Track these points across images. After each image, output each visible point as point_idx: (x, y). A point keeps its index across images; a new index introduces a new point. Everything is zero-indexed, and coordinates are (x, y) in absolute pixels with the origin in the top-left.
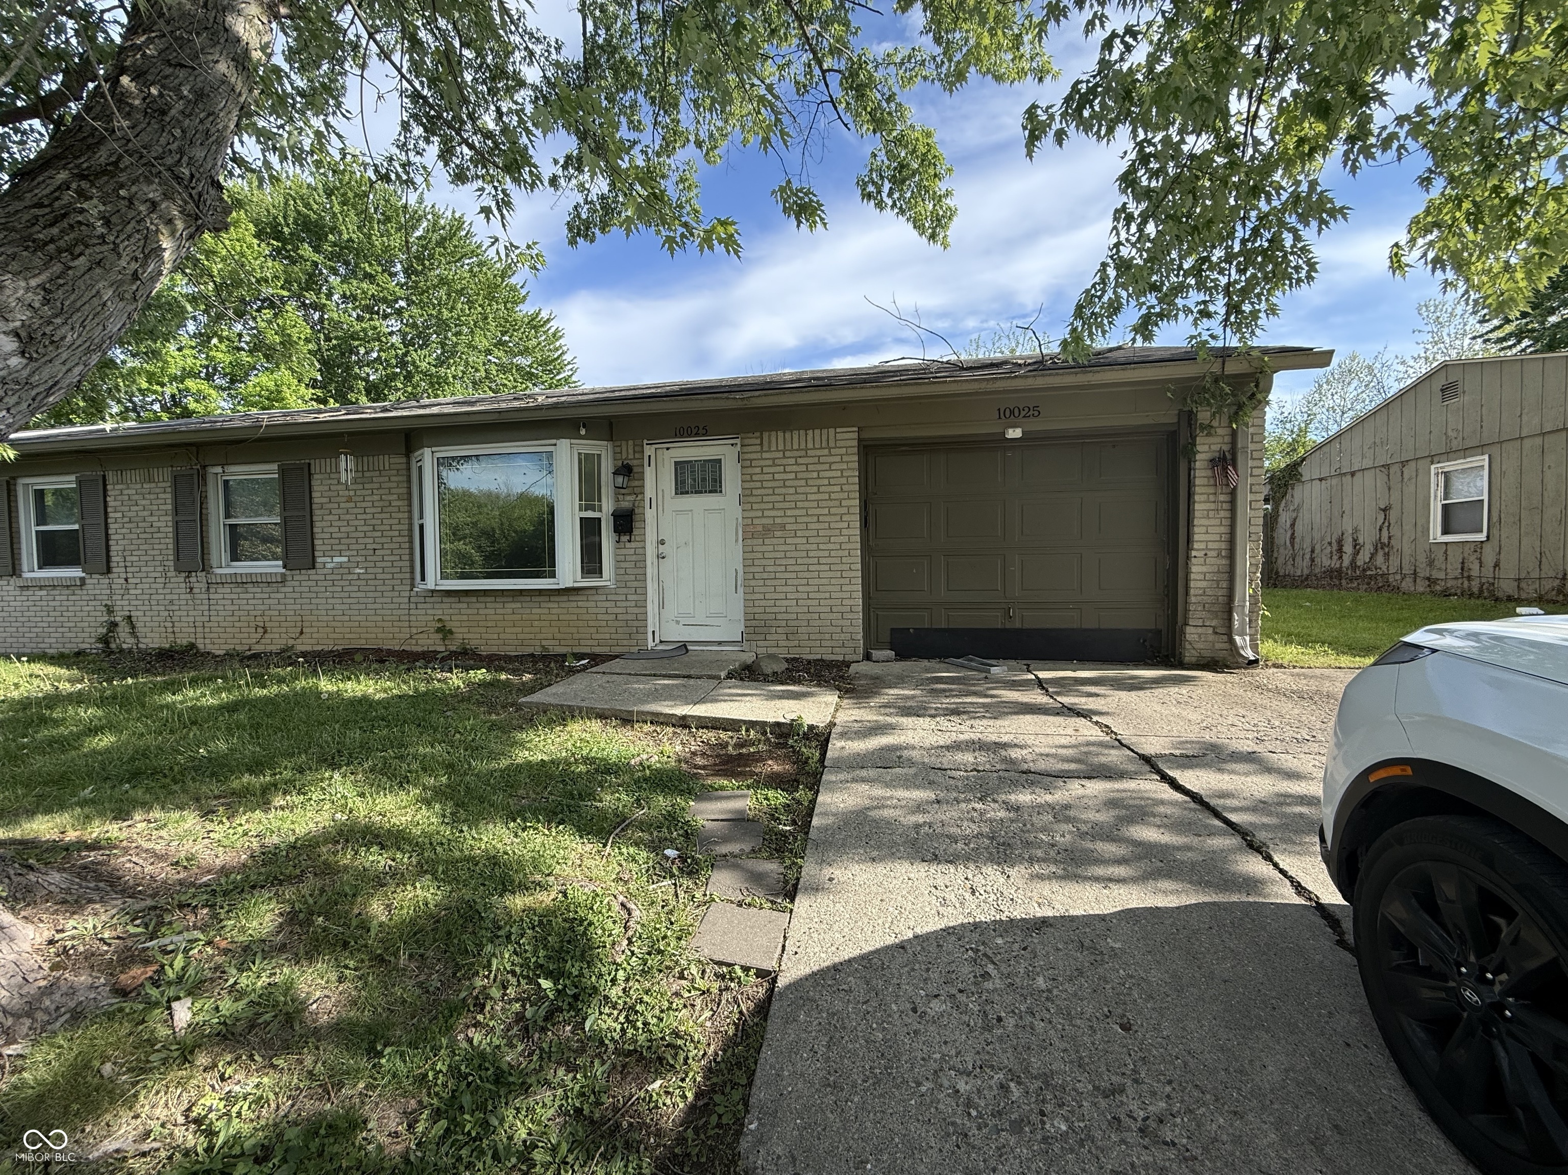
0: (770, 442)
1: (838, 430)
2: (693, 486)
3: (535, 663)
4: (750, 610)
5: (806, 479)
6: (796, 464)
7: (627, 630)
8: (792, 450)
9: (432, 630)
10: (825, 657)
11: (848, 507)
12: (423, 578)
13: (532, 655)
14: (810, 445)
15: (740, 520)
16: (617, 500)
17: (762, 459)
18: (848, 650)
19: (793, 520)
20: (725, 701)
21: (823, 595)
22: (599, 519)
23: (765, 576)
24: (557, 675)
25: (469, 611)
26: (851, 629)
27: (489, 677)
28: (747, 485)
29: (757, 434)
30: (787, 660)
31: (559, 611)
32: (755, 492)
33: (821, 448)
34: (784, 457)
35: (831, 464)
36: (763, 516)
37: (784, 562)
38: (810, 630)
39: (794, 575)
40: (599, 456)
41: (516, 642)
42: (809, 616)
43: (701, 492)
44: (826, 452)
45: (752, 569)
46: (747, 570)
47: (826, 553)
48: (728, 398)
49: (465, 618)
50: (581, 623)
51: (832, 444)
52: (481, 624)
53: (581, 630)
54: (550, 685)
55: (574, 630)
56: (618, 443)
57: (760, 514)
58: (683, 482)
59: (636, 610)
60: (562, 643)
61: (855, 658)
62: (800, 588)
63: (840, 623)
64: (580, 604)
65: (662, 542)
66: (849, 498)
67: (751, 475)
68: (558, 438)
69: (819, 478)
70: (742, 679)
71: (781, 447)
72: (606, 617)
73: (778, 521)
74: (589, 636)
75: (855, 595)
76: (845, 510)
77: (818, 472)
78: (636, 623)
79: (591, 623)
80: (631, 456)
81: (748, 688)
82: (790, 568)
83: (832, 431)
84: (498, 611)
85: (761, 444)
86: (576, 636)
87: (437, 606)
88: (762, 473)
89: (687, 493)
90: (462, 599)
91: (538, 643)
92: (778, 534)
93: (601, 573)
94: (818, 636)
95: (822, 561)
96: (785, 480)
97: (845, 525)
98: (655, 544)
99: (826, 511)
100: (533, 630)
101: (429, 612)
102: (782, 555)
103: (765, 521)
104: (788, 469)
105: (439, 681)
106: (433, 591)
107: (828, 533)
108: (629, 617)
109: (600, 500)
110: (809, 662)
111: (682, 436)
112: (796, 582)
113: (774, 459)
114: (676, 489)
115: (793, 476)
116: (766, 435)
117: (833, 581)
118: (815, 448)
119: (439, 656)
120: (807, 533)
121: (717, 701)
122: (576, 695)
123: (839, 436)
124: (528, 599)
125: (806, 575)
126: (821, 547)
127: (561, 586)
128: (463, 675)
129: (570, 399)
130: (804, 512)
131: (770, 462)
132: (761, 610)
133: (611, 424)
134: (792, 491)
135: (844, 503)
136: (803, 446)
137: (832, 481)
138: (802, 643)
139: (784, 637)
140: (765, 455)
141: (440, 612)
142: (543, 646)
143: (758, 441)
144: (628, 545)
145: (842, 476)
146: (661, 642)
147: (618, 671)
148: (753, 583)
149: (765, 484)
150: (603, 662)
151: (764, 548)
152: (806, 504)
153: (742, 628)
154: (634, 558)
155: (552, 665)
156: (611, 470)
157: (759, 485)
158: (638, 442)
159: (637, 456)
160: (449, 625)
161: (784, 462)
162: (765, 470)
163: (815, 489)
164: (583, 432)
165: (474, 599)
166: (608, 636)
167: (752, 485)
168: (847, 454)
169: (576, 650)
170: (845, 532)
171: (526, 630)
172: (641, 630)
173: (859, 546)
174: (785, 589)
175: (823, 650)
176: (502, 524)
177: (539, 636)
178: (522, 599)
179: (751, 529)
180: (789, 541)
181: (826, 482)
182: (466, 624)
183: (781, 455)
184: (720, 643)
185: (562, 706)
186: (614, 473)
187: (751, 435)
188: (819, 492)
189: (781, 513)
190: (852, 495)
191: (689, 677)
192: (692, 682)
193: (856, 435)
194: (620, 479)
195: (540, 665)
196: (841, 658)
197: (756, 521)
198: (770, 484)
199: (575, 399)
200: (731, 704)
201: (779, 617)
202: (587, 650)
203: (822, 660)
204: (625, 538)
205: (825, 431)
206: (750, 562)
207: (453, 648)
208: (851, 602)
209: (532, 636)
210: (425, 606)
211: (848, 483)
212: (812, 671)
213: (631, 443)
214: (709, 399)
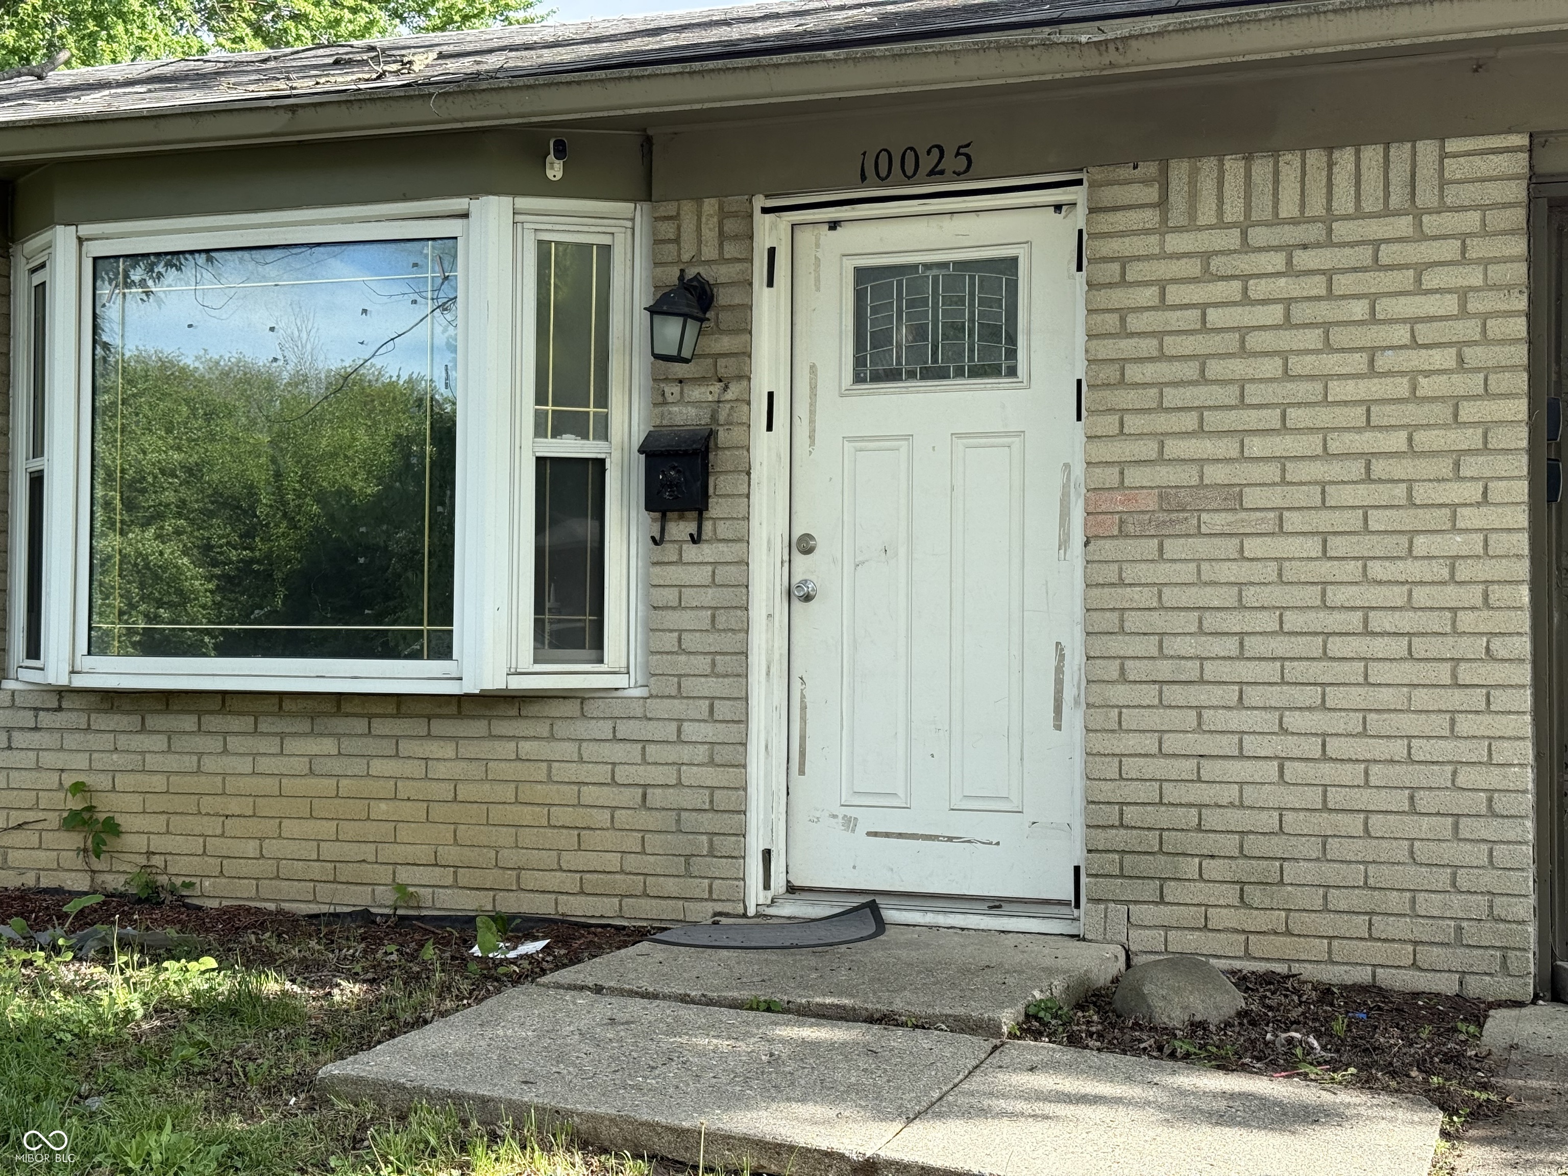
0: (1193, 197)
1: (1452, 145)
2: (916, 353)
3: (372, 941)
4: (1107, 791)
5: (1326, 326)
6: (1290, 271)
7: (679, 843)
8: (1276, 221)
9: (54, 820)
10: (1385, 978)
11: (1487, 427)
12: (34, 650)
13: (365, 916)
14: (1344, 202)
15: (1079, 470)
16: (660, 401)
17: (1165, 256)
18: (1478, 960)
19: (1271, 472)
20: (1013, 1115)
21: (1381, 749)
22: (600, 464)
23: (1165, 669)
24: (444, 990)
25: (172, 762)
26: (1488, 880)
27: (225, 985)
28: (1107, 349)
29: (1150, 169)
30: (1242, 981)
31: (458, 769)
32: (1134, 373)
33: (1387, 212)
34: (1246, 247)
35: (1420, 269)
36: (1161, 459)
37: (1234, 622)
38: (1331, 874)
39: (1270, 671)
40: (605, 250)
41: (316, 871)
42: (1323, 823)
43: (941, 374)
44: (1403, 225)
45: (1117, 646)
46: (1101, 646)
47: (1397, 596)
48: (1048, 45)
49: (158, 783)
50: (527, 814)
51: (1426, 196)
52: (207, 804)
53: (528, 837)
54: (421, 1022)
55: (505, 836)
56: (669, 208)
57: (1148, 449)
58: (882, 339)
59: (711, 776)
60: (465, 877)
61: (1505, 987)
62: (1294, 721)
63: (1451, 852)
64: (527, 748)
65: (806, 545)
66: (1488, 394)
67: (1123, 313)
68: (474, 192)
69: (1373, 319)
70: (1074, 1041)
71: (1234, 211)
72: (607, 795)
73: (1216, 474)
74: (549, 859)
75: (1505, 752)
76: (1472, 438)
77: (1373, 299)
78: (707, 822)
79: (562, 816)
80: (709, 252)
81: (1099, 1073)
82: (1255, 646)
83: (1427, 149)
84: (264, 764)
85: (1163, 203)
86: (510, 857)
87: (71, 741)
88: (1163, 305)
89: (892, 375)
90: (152, 721)
91: (384, 874)
92: (1216, 521)
93: (598, 644)
94: (1359, 899)
95: (1379, 621)
96: (1244, 331)
97: (1473, 492)
98: (780, 550)
99: (1398, 441)
100: (371, 830)
101: (48, 759)
102: (1228, 597)
103: (1166, 475)
104: (1258, 289)
105: (68, 991)
106: (62, 692)
107: (1406, 519)
108: (689, 799)
109: (603, 400)
110: (1326, 992)
111: (883, 180)
112: (1276, 696)
113: (1206, 256)
114: (859, 362)
115: (1275, 313)
116: (1179, 170)
117: (1421, 698)
118: (1359, 214)
119: (72, 908)
120: (1323, 521)
121: (984, 1113)
122: (506, 1063)
123: (1454, 168)
124: (360, 725)
125: (1315, 671)
126: (1377, 570)
127: (470, 687)
128: (146, 973)
129: (515, 61)
130: (1312, 444)
131: (1193, 268)
132: (1149, 792)
133: (647, 143)
134: (1271, 368)
135: (1468, 412)
136: (1316, 207)
137: (1425, 333)
138: (1299, 922)
139: (1231, 894)
140: (1176, 243)
141: (81, 761)
142: (401, 888)
143: (1152, 194)
144: (691, 552)
145: (1464, 313)
146: (791, 889)
147: (646, 985)
148: (1120, 694)
149: (1172, 345)
150: (595, 951)
151: (1163, 572)
152: (1324, 417)
153: (1078, 856)
154: (709, 597)
155: (429, 952)
156: (643, 298)
157: (1148, 346)
158: (735, 202)
159: (731, 250)
160: (106, 805)
161: (1245, 264)
162: (1175, 294)
163: (1358, 362)
164: (555, 171)
165: (188, 722)
166: (612, 861)
167: (1127, 347)
168: (1485, 232)
169: (511, 904)
170: (1469, 517)
171: (350, 830)
172: (726, 845)
173: (1522, 569)
174: (1236, 720)
175: (1378, 952)
176: (278, 475)
177: (389, 853)
178: (341, 724)
179: (1117, 500)
180: (1253, 547)
181: (1401, 334)
182: (160, 803)
183: (1233, 239)
184: (996, 905)
185: (458, 1098)
186: (654, 311)
187: (1125, 172)
188: (1372, 372)
189: (1227, 447)
190: (1500, 383)
191: (886, 1019)
192: (898, 1038)
193: (1519, 163)
194: (671, 329)
195: (390, 952)
196: (1447, 985)
197: (1134, 477)
198: (1189, 345)
199: (531, 59)
200: (1038, 1127)
201: (1212, 819)
202: (542, 906)
203: (1371, 989)
204: (680, 529)
205: (1400, 152)
206: (1110, 621)
207: (115, 882)
208: (1493, 778)
209: (368, 851)
210: (35, 739)
211: (1485, 340)
212: (1339, 1026)
213: (710, 206)
214: (984, 48)
